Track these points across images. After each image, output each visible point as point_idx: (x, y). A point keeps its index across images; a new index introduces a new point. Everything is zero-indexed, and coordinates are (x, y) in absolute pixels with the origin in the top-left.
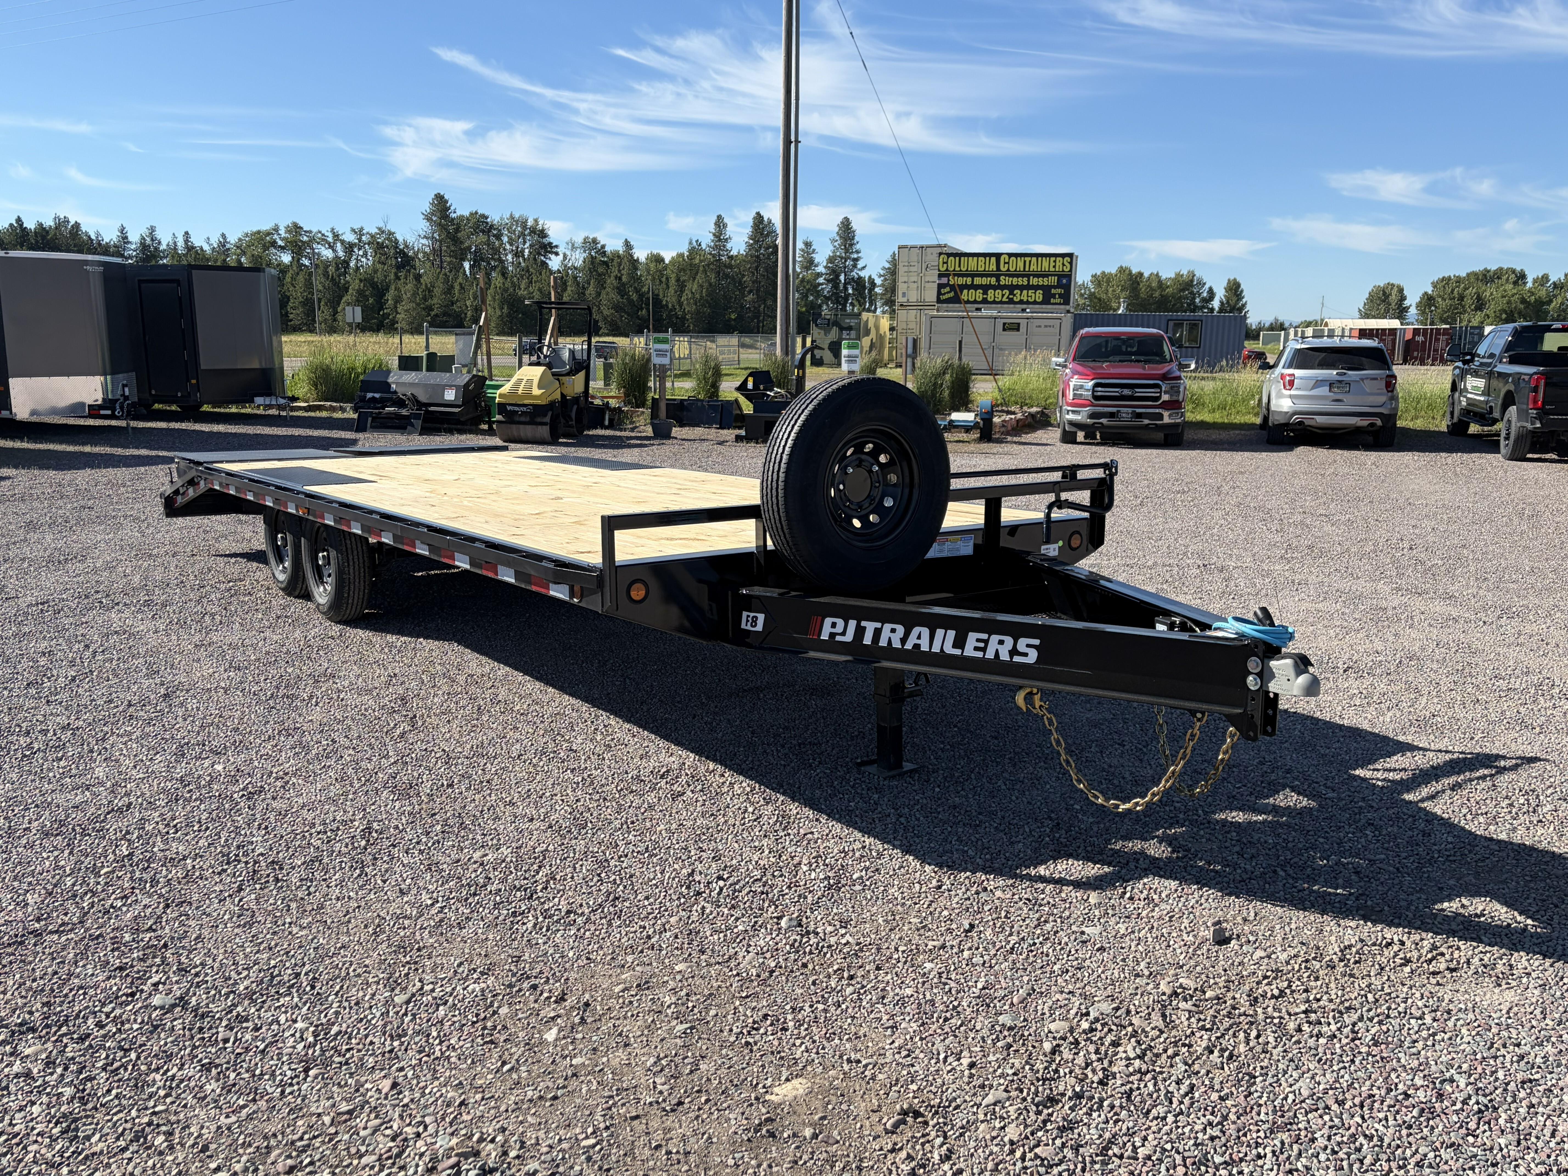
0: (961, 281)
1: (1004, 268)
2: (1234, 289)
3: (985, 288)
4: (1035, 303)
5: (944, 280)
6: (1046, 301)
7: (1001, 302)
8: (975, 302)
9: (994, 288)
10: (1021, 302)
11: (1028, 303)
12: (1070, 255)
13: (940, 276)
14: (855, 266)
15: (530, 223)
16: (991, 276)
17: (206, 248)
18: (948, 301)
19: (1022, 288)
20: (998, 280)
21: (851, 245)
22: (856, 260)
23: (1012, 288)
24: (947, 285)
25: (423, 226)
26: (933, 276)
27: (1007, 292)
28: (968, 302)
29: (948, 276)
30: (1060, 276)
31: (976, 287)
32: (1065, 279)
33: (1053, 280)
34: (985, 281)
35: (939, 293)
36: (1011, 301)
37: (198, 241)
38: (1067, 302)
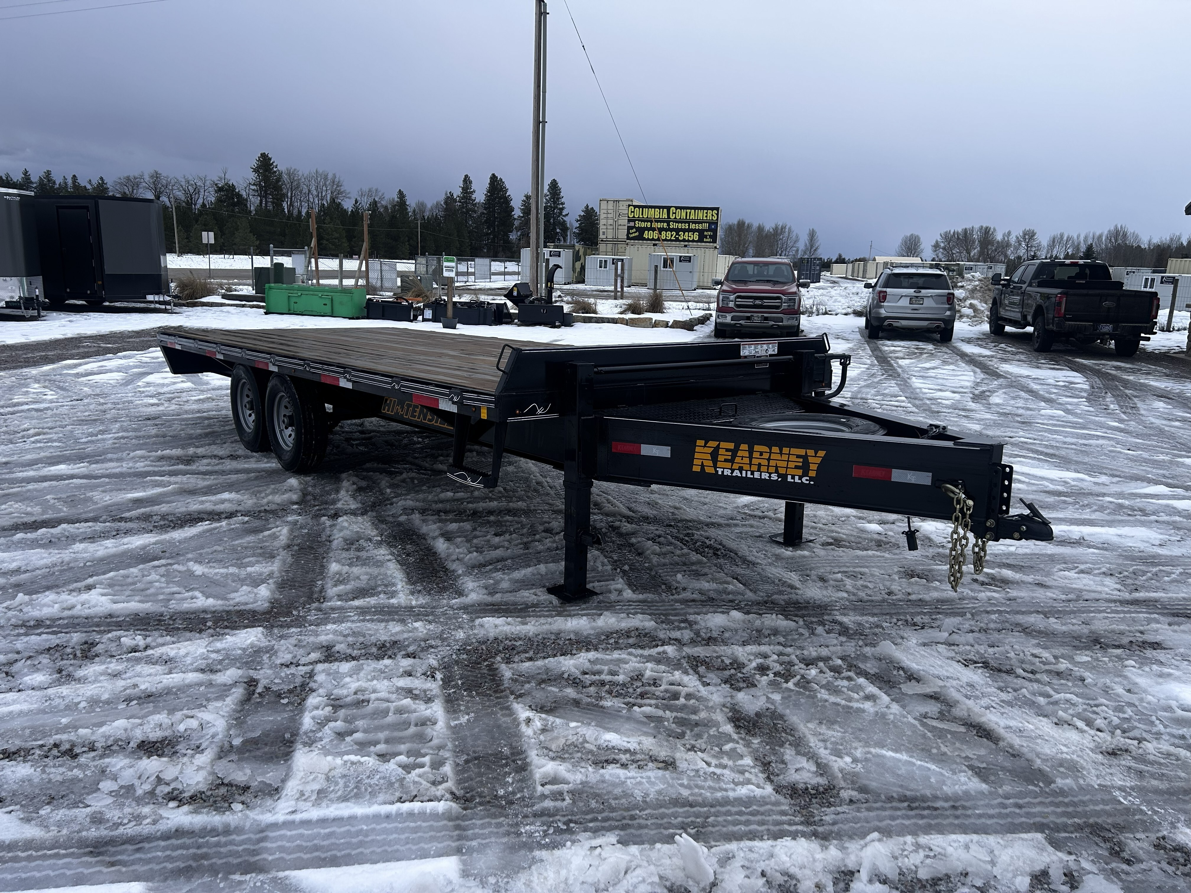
0: (643, 225)
1: (672, 217)
2: (812, 235)
3: (661, 230)
4: (693, 241)
5: (632, 224)
6: (700, 240)
7: (671, 240)
8: (653, 239)
9: (666, 230)
10: (684, 240)
11: (688, 241)
12: (717, 209)
13: (629, 221)
14: (561, 213)
15: (330, 176)
16: (664, 222)
17: (89, 187)
18: (634, 238)
19: (684, 231)
20: (669, 225)
21: (558, 199)
22: (563, 209)
23: (677, 231)
24: (634, 227)
25: (252, 176)
26: (624, 221)
27: (674, 233)
28: (648, 239)
29: (634, 221)
30: (711, 223)
31: (653, 230)
32: (713, 225)
33: (706, 226)
34: (659, 225)
35: (628, 233)
36: (677, 240)
37: (83, 182)
38: (714, 241)
